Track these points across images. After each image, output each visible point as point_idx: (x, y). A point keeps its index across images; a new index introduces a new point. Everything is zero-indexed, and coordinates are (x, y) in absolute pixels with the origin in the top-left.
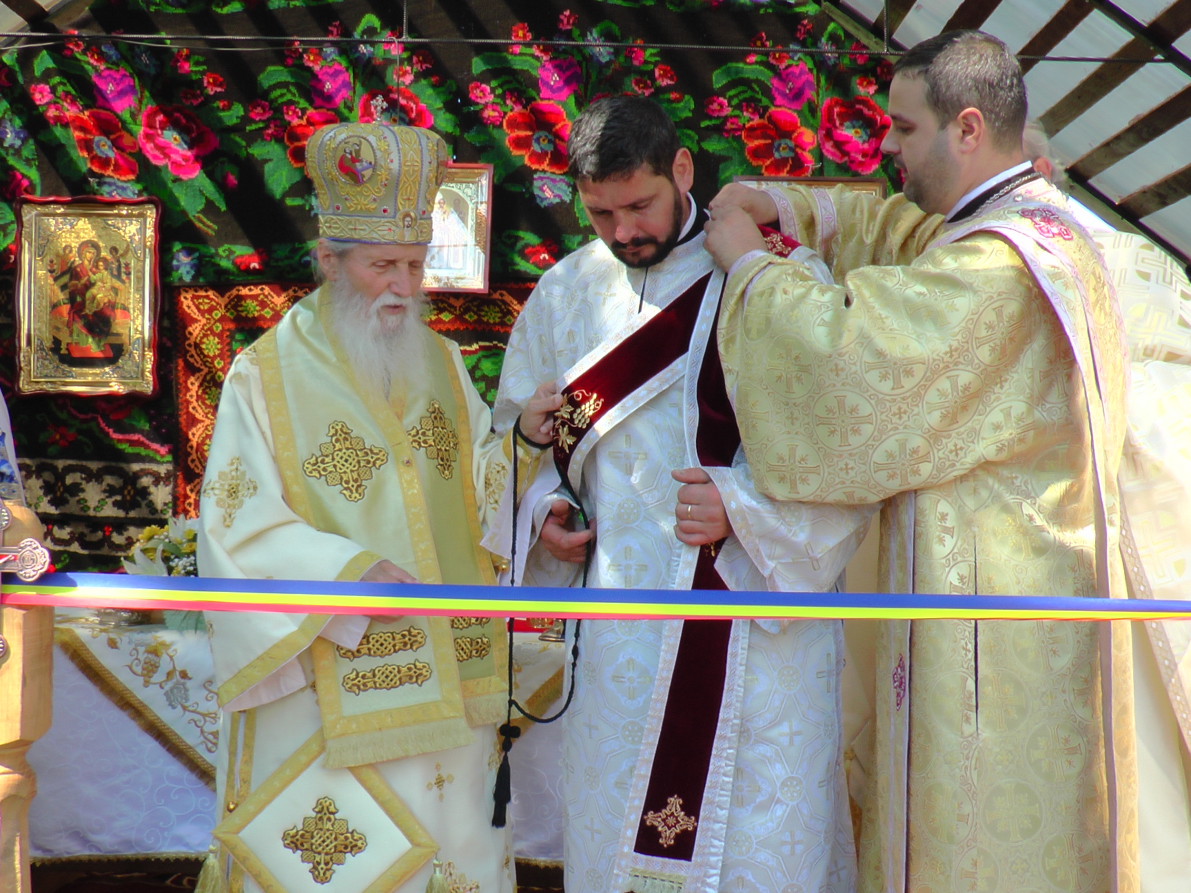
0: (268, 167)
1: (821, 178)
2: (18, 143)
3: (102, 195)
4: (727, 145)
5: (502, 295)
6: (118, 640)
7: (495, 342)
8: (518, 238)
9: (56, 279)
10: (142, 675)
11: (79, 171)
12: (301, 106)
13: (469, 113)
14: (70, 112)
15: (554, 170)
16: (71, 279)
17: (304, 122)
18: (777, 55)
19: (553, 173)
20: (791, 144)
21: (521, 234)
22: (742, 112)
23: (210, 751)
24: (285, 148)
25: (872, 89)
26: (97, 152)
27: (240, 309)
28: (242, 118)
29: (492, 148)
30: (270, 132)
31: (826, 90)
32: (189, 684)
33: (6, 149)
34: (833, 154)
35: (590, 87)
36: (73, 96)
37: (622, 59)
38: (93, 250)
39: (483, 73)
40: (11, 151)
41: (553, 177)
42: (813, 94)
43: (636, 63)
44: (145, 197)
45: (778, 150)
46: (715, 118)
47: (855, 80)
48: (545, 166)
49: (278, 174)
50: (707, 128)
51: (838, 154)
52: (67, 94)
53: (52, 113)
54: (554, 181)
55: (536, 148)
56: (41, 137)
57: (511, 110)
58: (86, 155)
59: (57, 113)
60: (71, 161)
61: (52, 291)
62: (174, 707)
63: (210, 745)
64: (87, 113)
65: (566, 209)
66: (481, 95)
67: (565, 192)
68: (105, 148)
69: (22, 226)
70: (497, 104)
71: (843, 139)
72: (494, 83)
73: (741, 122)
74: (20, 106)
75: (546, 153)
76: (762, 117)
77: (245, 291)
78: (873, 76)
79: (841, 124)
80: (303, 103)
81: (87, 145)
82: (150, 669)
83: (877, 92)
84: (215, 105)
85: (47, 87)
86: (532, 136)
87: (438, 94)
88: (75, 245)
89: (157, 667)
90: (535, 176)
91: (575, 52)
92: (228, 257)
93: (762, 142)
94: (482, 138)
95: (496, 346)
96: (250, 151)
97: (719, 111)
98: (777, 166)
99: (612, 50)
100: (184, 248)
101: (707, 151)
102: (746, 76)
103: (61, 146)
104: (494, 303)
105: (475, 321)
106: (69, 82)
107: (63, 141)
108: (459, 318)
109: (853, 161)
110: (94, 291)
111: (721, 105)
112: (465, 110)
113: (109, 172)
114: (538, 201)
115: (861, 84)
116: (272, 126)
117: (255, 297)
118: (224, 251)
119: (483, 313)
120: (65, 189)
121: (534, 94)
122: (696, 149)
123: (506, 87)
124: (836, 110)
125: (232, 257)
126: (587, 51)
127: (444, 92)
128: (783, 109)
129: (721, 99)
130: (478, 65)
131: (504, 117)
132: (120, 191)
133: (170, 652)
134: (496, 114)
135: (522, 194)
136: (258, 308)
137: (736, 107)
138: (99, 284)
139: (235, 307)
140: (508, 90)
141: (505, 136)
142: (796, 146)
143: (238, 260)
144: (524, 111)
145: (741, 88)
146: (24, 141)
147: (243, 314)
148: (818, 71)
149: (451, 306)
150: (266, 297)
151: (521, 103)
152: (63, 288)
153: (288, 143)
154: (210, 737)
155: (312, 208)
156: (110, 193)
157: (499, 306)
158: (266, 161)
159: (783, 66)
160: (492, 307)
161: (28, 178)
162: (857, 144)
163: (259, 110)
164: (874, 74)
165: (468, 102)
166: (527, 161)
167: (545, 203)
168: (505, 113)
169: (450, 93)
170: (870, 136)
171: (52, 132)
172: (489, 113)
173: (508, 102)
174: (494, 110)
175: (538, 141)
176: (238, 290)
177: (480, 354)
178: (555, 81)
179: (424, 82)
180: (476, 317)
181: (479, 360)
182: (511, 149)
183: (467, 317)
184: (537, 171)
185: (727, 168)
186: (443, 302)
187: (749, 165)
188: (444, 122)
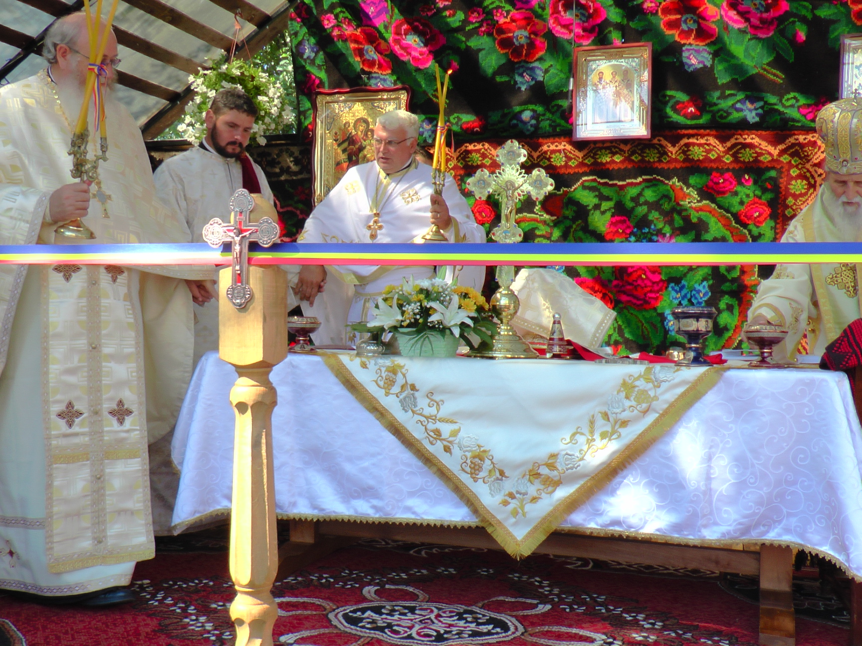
0: (481, 55)
2: (313, 55)
3: (370, 86)
4: (836, 11)
5: (659, 140)
6: (367, 363)
7: (654, 176)
8: (671, 97)
9: (339, 145)
10: (384, 388)
11: (355, 71)
12: (506, 9)
13: (633, 6)
14: (348, 31)
15: (698, 43)
16: (349, 145)
17: (508, 20)
19: (698, 45)
21: (674, 93)
23: (432, 443)
24: (495, 39)
26: (367, 57)
27: (467, 160)
28: (463, 21)
29: (651, 30)
30: (483, 29)
32: (417, 394)
33: (305, 60)
36: (349, 19)
38: (364, 125)
40: (308, 61)
41: (697, 48)
44: (399, 85)
48: (691, 41)
49: (489, 58)
52: (346, 18)
53: (336, 33)
54: (698, 51)
55: (684, 27)
56: (328, 50)
57: (665, 1)
58: (358, 59)
59: (339, 33)
60: (349, 64)
61: (337, 154)
62: (406, 411)
63: (431, 439)
64: (359, 30)
65: (707, 72)
67: (707, 58)
68: (372, 53)
69: (317, 110)
74: (314, 30)
75: (693, 30)
77: (471, 147)
80: (508, 7)
81: (360, 52)
82: (389, 383)
84: (444, 14)
85: (332, 16)
86: (681, 18)
88: (352, 122)
89: (394, 382)
90: (684, 48)
92: (457, 123)
94: (643, 24)
95: (655, 178)
96: (469, 44)
100: (426, 118)
101: (820, 17)
103: (342, 55)
104: (653, 146)
105: (640, 161)
106: (347, 10)
107: (344, 52)
108: (628, 159)
110: (365, 152)
112: (630, 4)
113: (376, 69)
114: (686, 67)
116: (485, 25)
117: (478, 151)
118: (454, 119)
119: (645, 155)
120: (346, 84)
122: (809, 16)
125: (459, 124)
131: (659, 6)
132: (382, 82)
133: (403, 371)
134: (653, 5)
135: (674, 63)
136: (480, 159)
138: (368, 147)
139: (464, 159)
141: (660, 21)
143: (464, 126)
144: (674, 0)
146: (317, 53)
147: (470, 163)
149: (621, 150)
150: (486, 150)
152: (344, 151)
153: (496, 36)
154: (432, 434)
155: (516, 82)
156: (376, 84)
157: (658, 149)
158: (480, 50)
160: (652, 150)
161: (319, 78)
163: (476, 14)
166: (677, 38)
167: (691, 69)
168: (660, 4)
171: (336, 46)
172: (648, 5)
174: (652, 2)
175: (685, 22)
176: (466, 147)
177: (643, 185)
180: (640, 158)
181: (643, 189)
182: (665, 30)
183: (633, 158)
184: (684, 45)
185: (835, 30)
186: (615, 147)
187: (854, 24)
188: (614, 15)
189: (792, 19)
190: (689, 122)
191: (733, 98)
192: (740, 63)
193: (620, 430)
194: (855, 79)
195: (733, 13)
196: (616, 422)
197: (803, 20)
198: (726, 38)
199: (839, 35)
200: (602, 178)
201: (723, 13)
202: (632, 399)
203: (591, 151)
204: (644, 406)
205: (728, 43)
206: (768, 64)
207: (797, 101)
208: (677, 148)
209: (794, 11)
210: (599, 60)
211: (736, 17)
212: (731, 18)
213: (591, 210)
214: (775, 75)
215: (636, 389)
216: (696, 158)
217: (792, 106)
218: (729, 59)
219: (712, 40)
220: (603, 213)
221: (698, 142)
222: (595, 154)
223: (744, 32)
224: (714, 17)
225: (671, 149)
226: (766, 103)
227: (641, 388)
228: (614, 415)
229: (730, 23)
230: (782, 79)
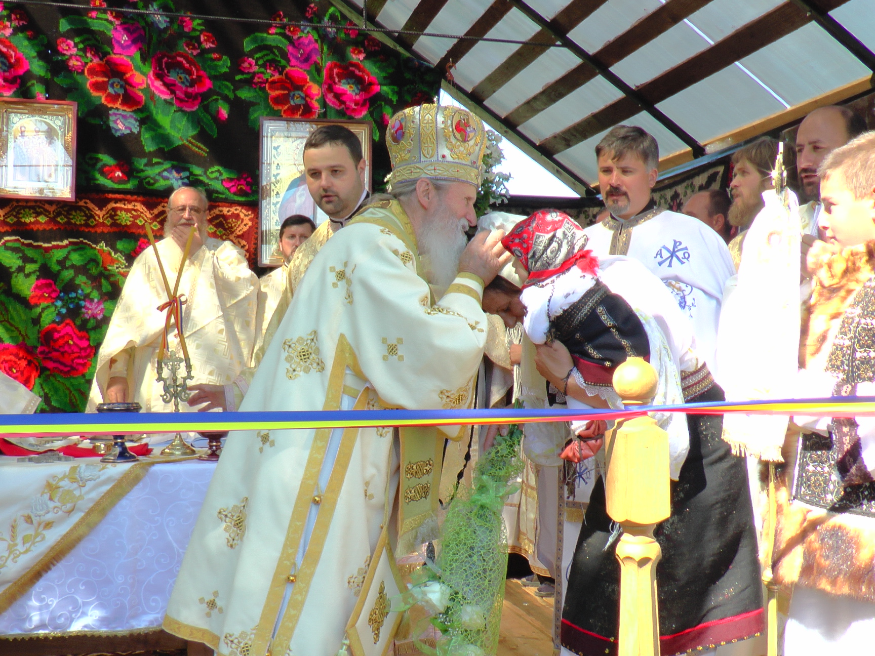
1: (325, 120)
4: (255, 94)
5: (86, 203)
7: (81, 239)
8: (98, 160)
13: (58, 62)
15: (125, 108)
18: (292, 29)
19: (125, 111)
20: (303, 95)
21: (100, 156)
22: (266, 69)
25: (362, 57)
29: (77, 89)
31: (328, 55)
34: (334, 103)
35: (152, 47)
37: (175, 26)
39: (68, 31)
41: (124, 113)
42: (318, 59)
43: (186, 30)
45: (293, 98)
46: (246, 73)
47: (349, 49)
48: (118, 105)
50: (240, 80)
51: (337, 102)
54: (124, 117)
57: (91, 61)
65: (134, 138)
66: (67, 48)
67: (134, 125)
70: (80, 56)
71: (340, 92)
72: (77, 40)
73: (266, 77)
75: (119, 95)
76: (281, 73)
78: (362, 47)
79: (339, 81)
83: (365, 58)
86: (108, 81)
87: (33, 45)
90: (111, 112)
91: (140, 19)
93: (282, 92)
94: (68, 81)
95: (82, 242)
97: (249, 68)
98: (293, 111)
99: (168, 20)
101: (240, 98)
102: (269, 43)
104: (79, 208)
105: (65, 223)
108: (53, 220)
109: (348, 108)
111: (250, 64)
112: (55, 58)
114: (113, 131)
115: (353, 52)
119: (71, 217)
121: (109, 49)
122: (231, 96)
123: (87, 43)
124: (335, 70)
126: (149, 19)
127: (37, 45)
128: (295, 68)
129: (250, 59)
130: (64, 26)
131: (85, 66)
134: (79, 63)
135: (101, 125)
137: (261, 66)
140: (88, 45)
141: (87, 81)
142: (307, 95)
144: (101, 62)
145: (265, 52)
148: (322, 42)
149: (46, 211)
151: (99, 56)
157: (84, 212)
159: (295, 37)
160: (78, 212)
162: (351, 96)
164: (363, 46)
165: (56, 52)
166: (103, 100)
167: (118, 134)
168: (86, 64)
169: (42, 45)
170: (361, 90)
172: (74, 62)
173: (89, 55)
174: (77, 60)
175: (112, 86)
177: (70, 248)
178: (125, 41)
179: (20, 35)
180: (66, 220)
181: (69, 253)
182: (91, 91)
183: (59, 219)
184: (112, 108)
185: (255, 111)
186: (40, 207)
187: (272, 109)
188: (37, 67)
189: (215, 97)
190: (116, 186)
191: (160, 166)
192: (167, 133)
193: (44, 532)
194: (273, 159)
195: (158, 83)
196: (39, 524)
197: (226, 99)
198: (152, 107)
199: (258, 117)
200: (26, 239)
201: (149, 82)
202: (56, 500)
203: (13, 210)
204: (69, 506)
205: (154, 112)
206: (193, 137)
207: (221, 174)
208: (104, 212)
209: (218, 90)
210: (21, 113)
211: (163, 88)
212: (157, 88)
213: (14, 272)
214: (199, 148)
215: (61, 489)
216: (123, 223)
217: (216, 178)
218: (156, 128)
219: (139, 107)
220: (27, 276)
221: (126, 207)
222: (18, 213)
223: (170, 104)
224: (141, 84)
225: (98, 212)
226: (191, 173)
227: (66, 488)
228: (38, 518)
229: (156, 93)
230: (206, 152)
